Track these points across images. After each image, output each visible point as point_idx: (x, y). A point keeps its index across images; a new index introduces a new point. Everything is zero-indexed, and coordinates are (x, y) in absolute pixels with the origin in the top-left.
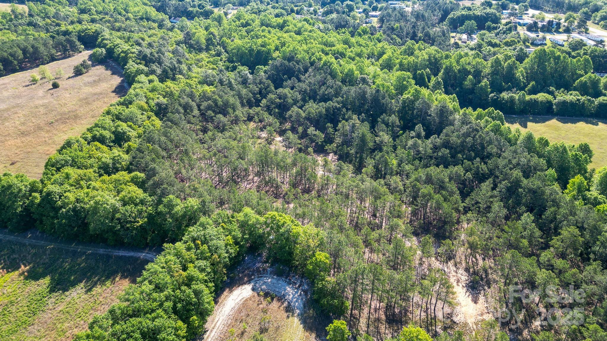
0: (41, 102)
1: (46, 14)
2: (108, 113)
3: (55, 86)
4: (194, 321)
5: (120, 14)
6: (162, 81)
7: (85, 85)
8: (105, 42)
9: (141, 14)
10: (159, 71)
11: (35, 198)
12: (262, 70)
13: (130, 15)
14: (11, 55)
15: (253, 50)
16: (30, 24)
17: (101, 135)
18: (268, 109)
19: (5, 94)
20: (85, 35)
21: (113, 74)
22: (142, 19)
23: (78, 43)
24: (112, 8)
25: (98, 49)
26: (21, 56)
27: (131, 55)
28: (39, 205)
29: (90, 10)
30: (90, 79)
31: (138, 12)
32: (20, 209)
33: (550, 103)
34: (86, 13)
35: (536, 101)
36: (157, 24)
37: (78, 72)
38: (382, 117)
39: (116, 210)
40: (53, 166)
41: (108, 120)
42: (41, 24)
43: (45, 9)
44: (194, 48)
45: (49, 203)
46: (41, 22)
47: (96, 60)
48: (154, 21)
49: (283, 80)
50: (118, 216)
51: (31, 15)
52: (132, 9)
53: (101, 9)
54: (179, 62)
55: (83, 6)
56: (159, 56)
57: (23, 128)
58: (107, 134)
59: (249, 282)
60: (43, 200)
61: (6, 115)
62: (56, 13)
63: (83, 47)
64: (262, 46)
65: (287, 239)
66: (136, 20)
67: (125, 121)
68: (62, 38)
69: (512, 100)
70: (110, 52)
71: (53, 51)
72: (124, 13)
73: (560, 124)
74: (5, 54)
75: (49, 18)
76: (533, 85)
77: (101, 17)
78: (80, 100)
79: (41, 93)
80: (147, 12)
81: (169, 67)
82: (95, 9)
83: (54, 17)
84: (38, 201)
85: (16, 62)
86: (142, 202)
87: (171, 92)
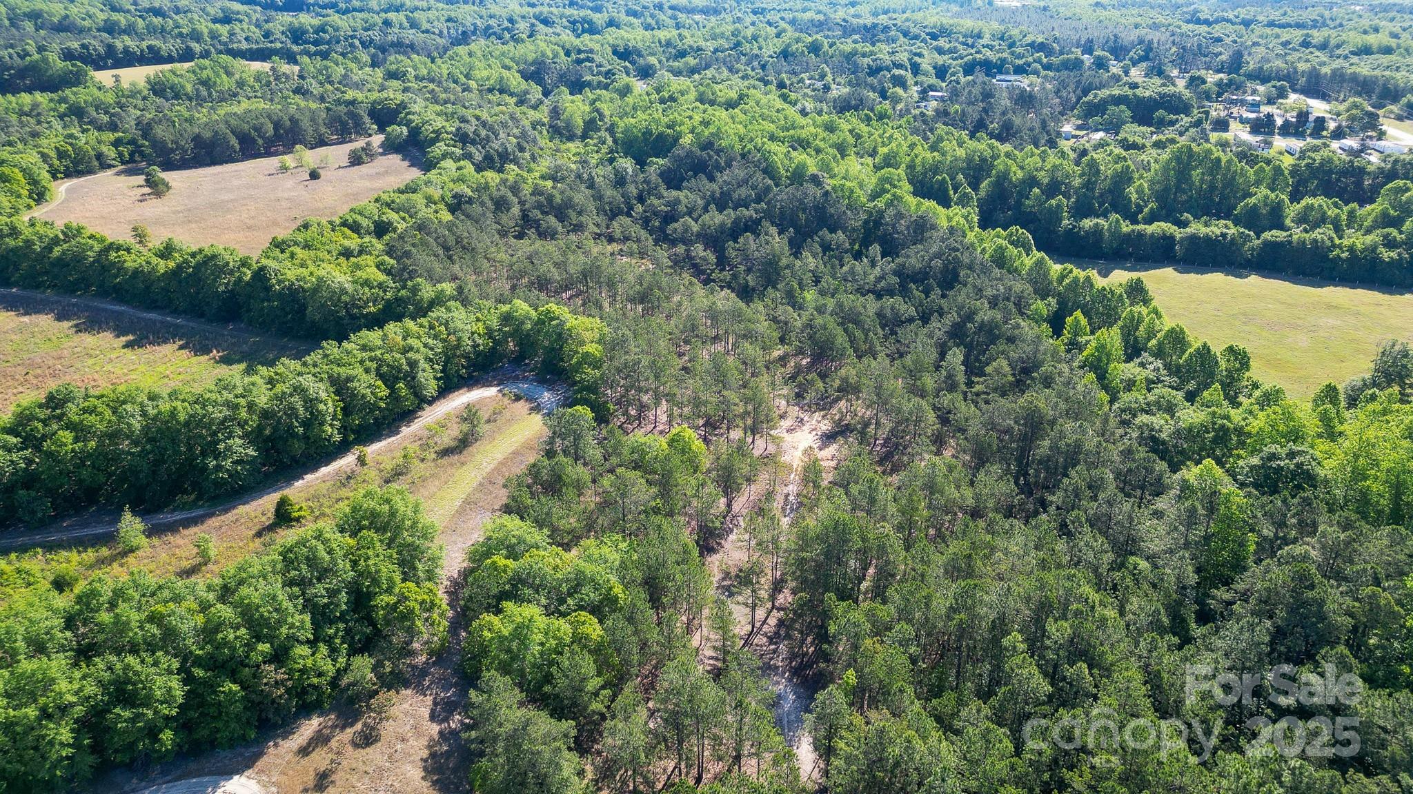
0: (286, 195)
1: (328, 77)
2: (377, 200)
3: (314, 175)
4: (400, 389)
5: (456, 82)
6: (479, 168)
7: (361, 177)
8: (411, 117)
9: (492, 82)
10: (478, 157)
11: (245, 274)
12: (658, 163)
13: (473, 84)
14: (256, 129)
15: (651, 134)
16: (298, 91)
17: (354, 222)
18: (646, 223)
19: (236, 183)
20: (382, 109)
21: (411, 166)
22: (490, 90)
23: (367, 119)
24: (445, 72)
25: (395, 127)
26: (271, 132)
27: (445, 135)
28: (248, 283)
29: (405, 75)
30: (373, 171)
31: (488, 79)
32: (222, 288)
33: (1170, 239)
34: (398, 79)
35: (1140, 235)
36: (514, 99)
37: (356, 160)
38: (820, 233)
39: (344, 291)
40: (277, 246)
41: (373, 209)
42: (315, 92)
43: (327, 68)
44: (560, 134)
45: (260, 280)
46: (316, 90)
47: (391, 147)
48: (512, 95)
49: (682, 180)
50: (344, 298)
51: (302, 77)
52: (477, 74)
53: (425, 72)
54: (522, 150)
55: (394, 67)
56: (488, 136)
57: (251, 222)
58: (365, 222)
59: (498, 385)
60: (253, 277)
61: (230, 206)
62: (345, 76)
63: (376, 127)
64: (669, 127)
65: (560, 335)
66: (480, 91)
67: (397, 211)
68: (343, 109)
69: (1097, 231)
70: (415, 132)
71: (323, 130)
72: (463, 80)
73: (1176, 274)
74: (246, 127)
75: (331, 83)
76: (1152, 208)
77: (422, 85)
78: (347, 195)
79: (289, 183)
80: (502, 78)
81: (497, 151)
82: (413, 73)
83: (340, 83)
84: (247, 278)
85: (260, 141)
86: (380, 285)
87: (487, 183)
